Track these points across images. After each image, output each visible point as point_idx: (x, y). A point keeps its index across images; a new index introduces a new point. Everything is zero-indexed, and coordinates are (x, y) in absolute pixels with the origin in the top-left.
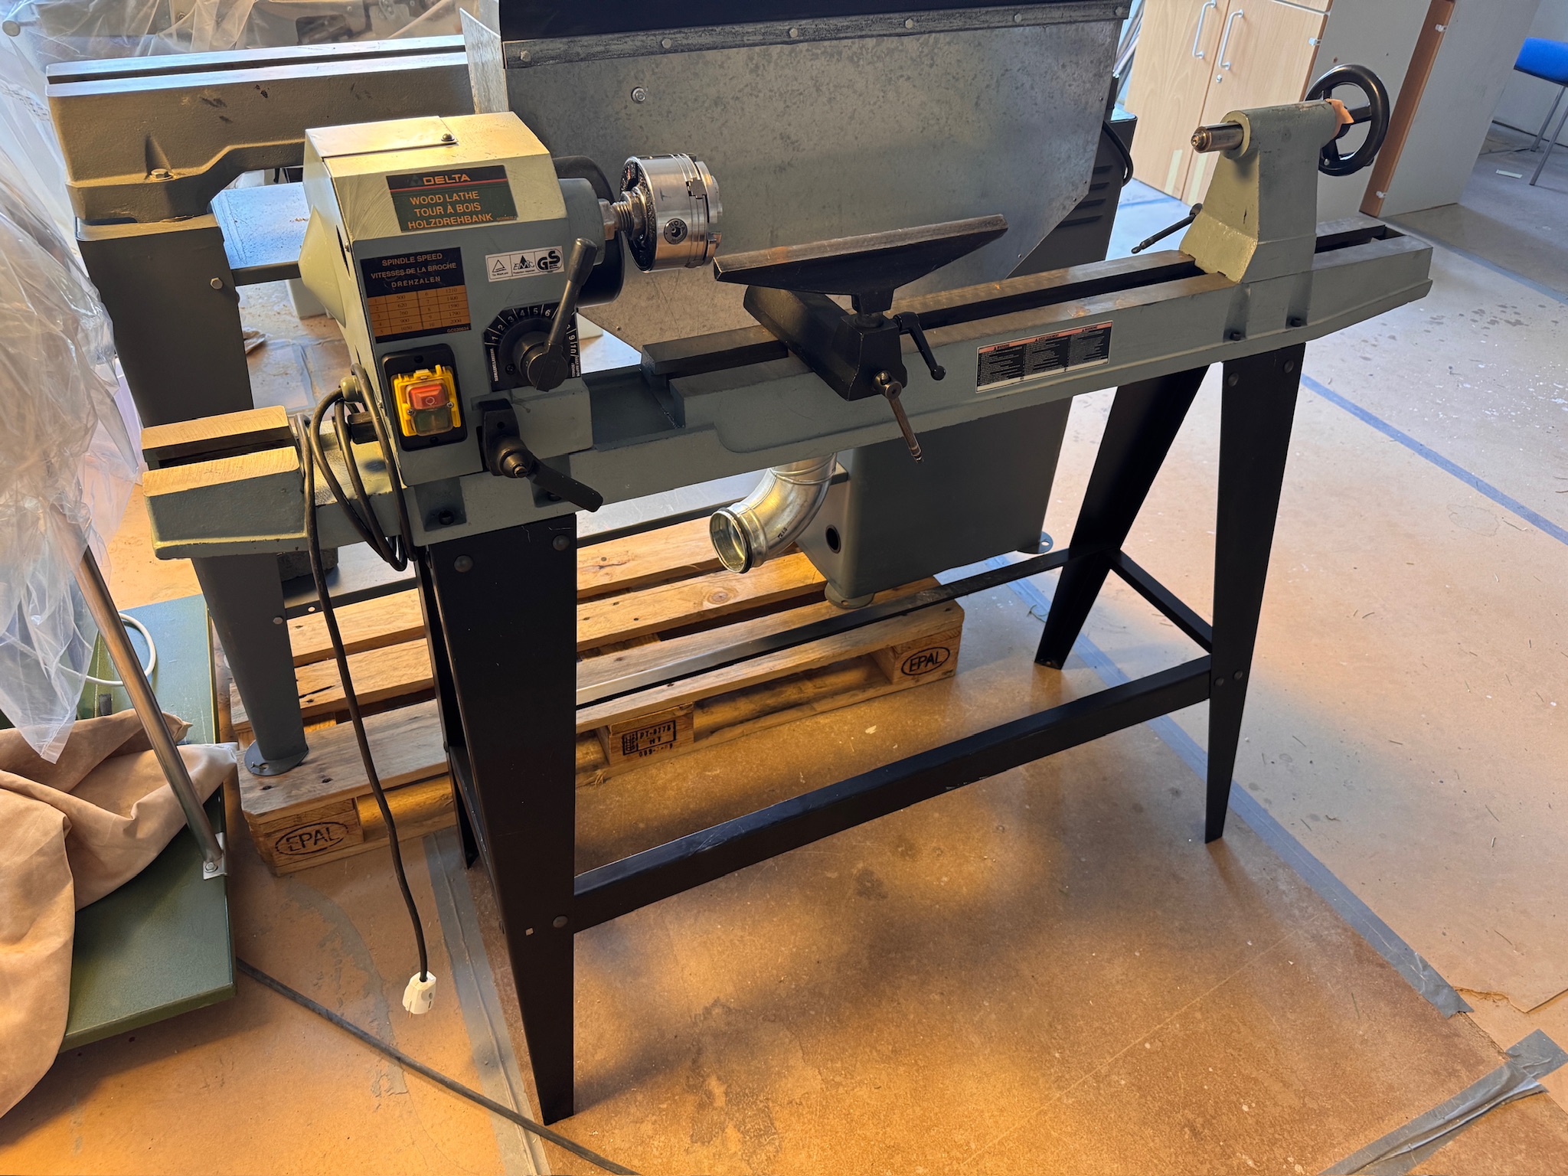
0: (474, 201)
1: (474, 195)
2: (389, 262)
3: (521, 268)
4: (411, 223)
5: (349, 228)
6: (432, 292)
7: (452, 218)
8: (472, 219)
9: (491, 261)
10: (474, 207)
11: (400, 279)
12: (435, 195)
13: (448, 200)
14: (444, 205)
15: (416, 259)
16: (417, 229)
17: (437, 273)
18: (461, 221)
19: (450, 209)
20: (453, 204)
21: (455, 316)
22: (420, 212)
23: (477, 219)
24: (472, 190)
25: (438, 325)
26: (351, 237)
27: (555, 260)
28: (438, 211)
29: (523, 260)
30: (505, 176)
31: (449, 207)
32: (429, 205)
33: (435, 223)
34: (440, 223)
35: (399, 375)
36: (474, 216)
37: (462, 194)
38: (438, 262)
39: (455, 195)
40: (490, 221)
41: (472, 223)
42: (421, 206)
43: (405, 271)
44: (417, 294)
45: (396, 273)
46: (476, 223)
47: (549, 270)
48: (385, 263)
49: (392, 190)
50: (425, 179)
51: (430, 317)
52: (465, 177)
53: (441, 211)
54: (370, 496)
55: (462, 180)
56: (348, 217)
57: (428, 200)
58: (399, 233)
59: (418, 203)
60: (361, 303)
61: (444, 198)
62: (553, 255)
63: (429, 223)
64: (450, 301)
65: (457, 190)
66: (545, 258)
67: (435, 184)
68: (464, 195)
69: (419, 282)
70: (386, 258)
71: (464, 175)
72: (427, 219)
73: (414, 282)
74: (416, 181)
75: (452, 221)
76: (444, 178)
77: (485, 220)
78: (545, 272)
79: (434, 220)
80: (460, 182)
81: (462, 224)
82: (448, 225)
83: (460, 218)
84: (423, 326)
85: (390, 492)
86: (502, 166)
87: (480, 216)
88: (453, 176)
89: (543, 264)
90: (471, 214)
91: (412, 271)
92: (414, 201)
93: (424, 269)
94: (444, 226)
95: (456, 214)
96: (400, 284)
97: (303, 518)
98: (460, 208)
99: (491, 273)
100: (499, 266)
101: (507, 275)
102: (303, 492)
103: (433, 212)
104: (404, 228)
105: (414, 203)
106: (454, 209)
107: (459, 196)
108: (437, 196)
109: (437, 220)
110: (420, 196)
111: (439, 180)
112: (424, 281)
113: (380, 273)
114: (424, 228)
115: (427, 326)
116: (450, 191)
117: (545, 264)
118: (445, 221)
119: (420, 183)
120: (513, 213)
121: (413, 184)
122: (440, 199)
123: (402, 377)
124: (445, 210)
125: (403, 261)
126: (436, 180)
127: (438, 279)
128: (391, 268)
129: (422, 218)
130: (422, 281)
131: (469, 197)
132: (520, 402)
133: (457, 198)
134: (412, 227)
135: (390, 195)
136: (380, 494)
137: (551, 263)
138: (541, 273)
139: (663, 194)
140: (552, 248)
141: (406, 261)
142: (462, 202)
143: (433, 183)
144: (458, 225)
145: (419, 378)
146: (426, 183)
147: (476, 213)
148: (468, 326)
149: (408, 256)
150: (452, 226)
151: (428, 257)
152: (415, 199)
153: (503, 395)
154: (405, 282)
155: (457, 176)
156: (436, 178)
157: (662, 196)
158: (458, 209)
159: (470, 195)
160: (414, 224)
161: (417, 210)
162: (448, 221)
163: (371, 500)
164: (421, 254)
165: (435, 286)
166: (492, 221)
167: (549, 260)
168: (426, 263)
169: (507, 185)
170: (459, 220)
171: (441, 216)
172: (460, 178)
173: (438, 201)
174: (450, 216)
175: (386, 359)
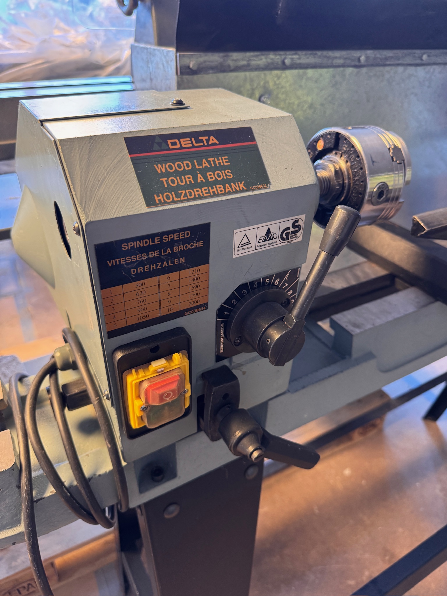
0: (224, 168)
1: (224, 161)
2: (130, 245)
3: (265, 240)
4: (158, 196)
5: (81, 204)
6: (174, 275)
7: (203, 189)
8: (224, 188)
9: (238, 236)
10: (226, 175)
11: (142, 264)
12: (182, 160)
13: (197, 167)
14: (193, 172)
15: (161, 240)
16: (165, 203)
17: (182, 253)
18: (214, 192)
19: (200, 178)
20: (203, 172)
21: (194, 297)
22: (167, 181)
23: (230, 189)
24: (222, 155)
25: (176, 309)
26: (82, 217)
27: (297, 229)
28: (188, 180)
29: (269, 232)
30: (253, 139)
31: (199, 175)
32: (177, 173)
33: (186, 195)
34: (191, 195)
35: (133, 371)
36: (227, 185)
37: (211, 159)
38: (185, 241)
39: (204, 161)
40: (243, 191)
41: (225, 194)
42: (167, 175)
43: (148, 255)
44: (159, 279)
45: (137, 258)
46: (229, 193)
47: (289, 240)
48: (125, 247)
49: (133, 156)
50: (169, 141)
51: (170, 302)
52: (213, 140)
53: (191, 179)
54: (90, 479)
55: (210, 143)
56: (78, 190)
57: (175, 166)
58: (144, 209)
59: (164, 171)
60: (92, 296)
61: (193, 165)
62: (296, 224)
63: (178, 196)
64: (192, 282)
65: (206, 155)
66: (288, 228)
67: (181, 148)
68: (214, 161)
69: (162, 265)
70: (127, 241)
71: (212, 137)
72: (176, 190)
73: (157, 266)
74: (159, 144)
75: (204, 192)
76: (191, 140)
77: (238, 189)
78: (284, 243)
79: (184, 192)
80: (208, 145)
81: (215, 195)
82: (200, 198)
83: (212, 188)
84: (160, 312)
85: (111, 472)
86: (250, 128)
87: (233, 185)
88: (200, 138)
89: (285, 235)
90: (224, 182)
91: (155, 254)
92: (160, 168)
93: (169, 251)
94: (195, 199)
95: (208, 183)
96: (140, 269)
97: (20, 513)
98: (211, 176)
99: (236, 248)
100: (245, 240)
101: (250, 249)
102: (19, 487)
103: (182, 182)
104: (150, 202)
105: (159, 172)
106: (205, 177)
107: (209, 162)
108: (185, 163)
109: (187, 191)
110: (166, 162)
111: (185, 142)
112: (168, 263)
113: (117, 260)
114: (173, 202)
115: (165, 312)
116: (199, 156)
117: (287, 234)
118: (196, 192)
119: (164, 146)
120: (265, 181)
121: (156, 147)
122: (188, 166)
123: (137, 371)
124: (195, 178)
125: (146, 242)
126: (183, 143)
127: (183, 260)
128: (132, 252)
129: (170, 189)
130: (165, 264)
131: (219, 163)
132: (240, 365)
133: (207, 164)
134: (160, 200)
135: (130, 162)
136: (100, 475)
137: (292, 232)
138: (282, 244)
139: (374, 159)
140: (297, 217)
141: (150, 242)
142: (213, 169)
143: (178, 146)
144: (211, 197)
145: (156, 371)
146: (171, 147)
147: (229, 181)
148: (205, 306)
149: (152, 237)
150: (204, 198)
151: (175, 237)
152: (159, 165)
153: (225, 362)
154: (146, 268)
155: (204, 138)
156: (182, 140)
157: (373, 162)
158: (209, 177)
159: (221, 161)
160: (161, 198)
161: (164, 180)
162: (200, 192)
163: (92, 484)
164: (167, 233)
165: (179, 268)
166: (246, 191)
167: (292, 229)
168: (172, 244)
169: (256, 149)
170: (211, 191)
171: (191, 186)
172: (208, 141)
173: (187, 169)
174: (200, 185)
175: (119, 355)
